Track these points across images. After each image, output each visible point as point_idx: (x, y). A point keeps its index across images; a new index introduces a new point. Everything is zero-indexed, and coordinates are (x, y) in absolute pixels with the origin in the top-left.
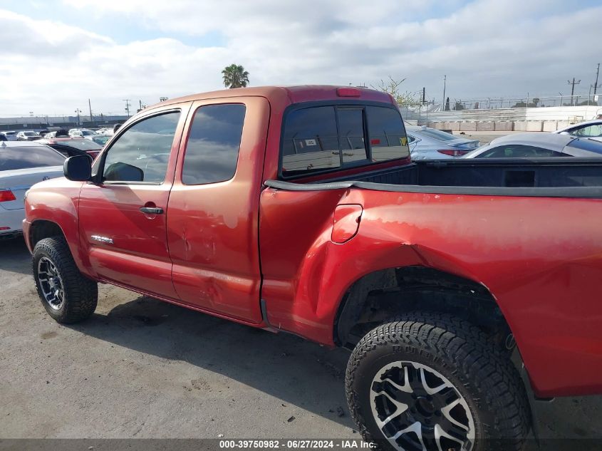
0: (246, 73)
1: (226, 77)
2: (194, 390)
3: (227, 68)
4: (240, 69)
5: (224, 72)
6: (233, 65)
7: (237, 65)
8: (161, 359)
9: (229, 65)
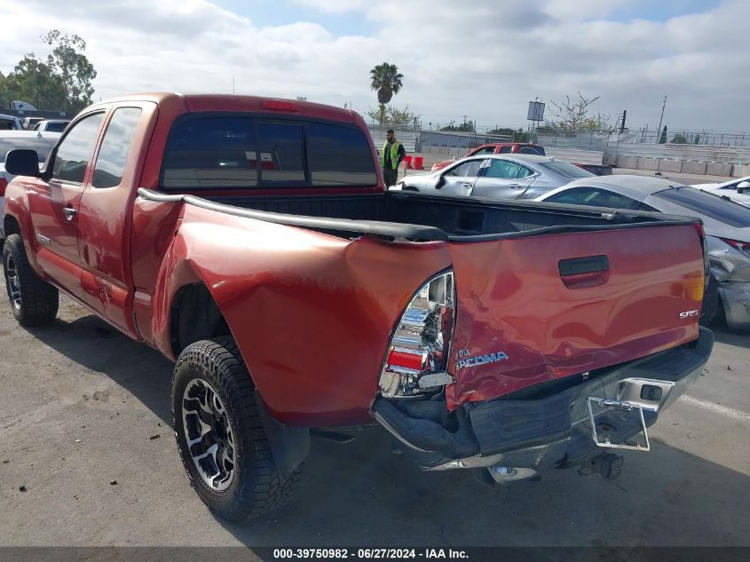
0: (400, 75)
1: (375, 78)
2: (91, 400)
3: (377, 68)
4: (393, 69)
5: (373, 71)
6: (385, 64)
7: (390, 65)
8: (87, 369)
9: (381, 64)
